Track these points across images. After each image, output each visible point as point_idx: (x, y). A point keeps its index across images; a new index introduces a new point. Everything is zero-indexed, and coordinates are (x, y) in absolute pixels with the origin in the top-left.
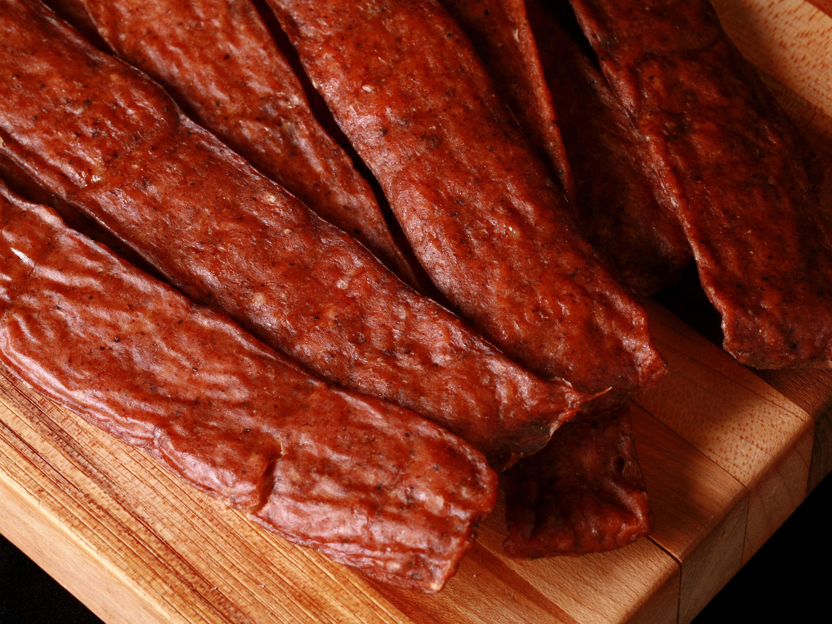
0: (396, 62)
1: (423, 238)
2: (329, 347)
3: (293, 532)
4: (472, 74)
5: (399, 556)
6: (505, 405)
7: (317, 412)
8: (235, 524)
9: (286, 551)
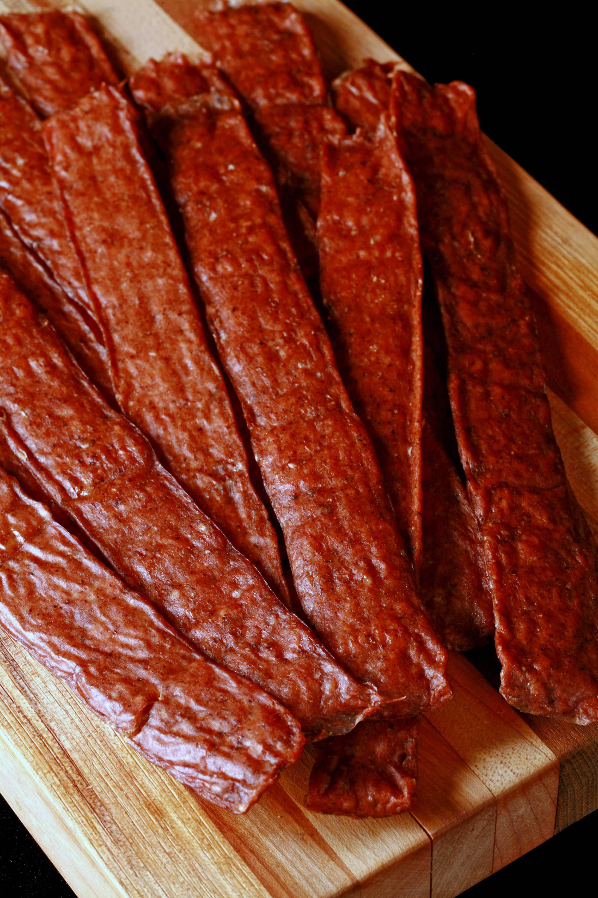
0: (316, 451)
1: (303, 574)
2: (214, 635)
3: (154, 754)
4: (368, 469)
5: (221, 781)
6: (327, 695)
7: (192, 675)
8: (117, 747)
9: (148, 772)
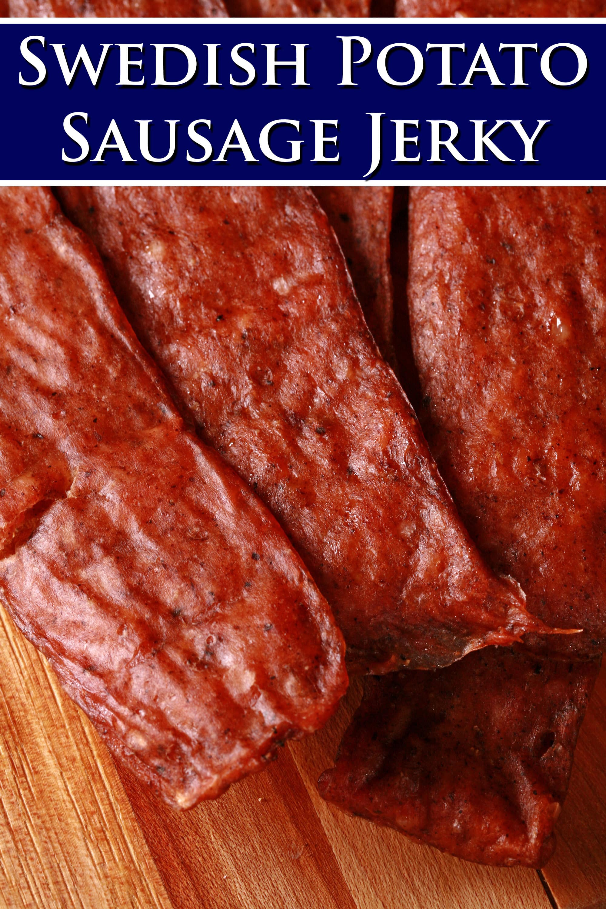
1: (431, 274)
2: (216, 368)
5: (153, 730)
6: (418, 580)
7: (147, 459)
9: (13, 631)
